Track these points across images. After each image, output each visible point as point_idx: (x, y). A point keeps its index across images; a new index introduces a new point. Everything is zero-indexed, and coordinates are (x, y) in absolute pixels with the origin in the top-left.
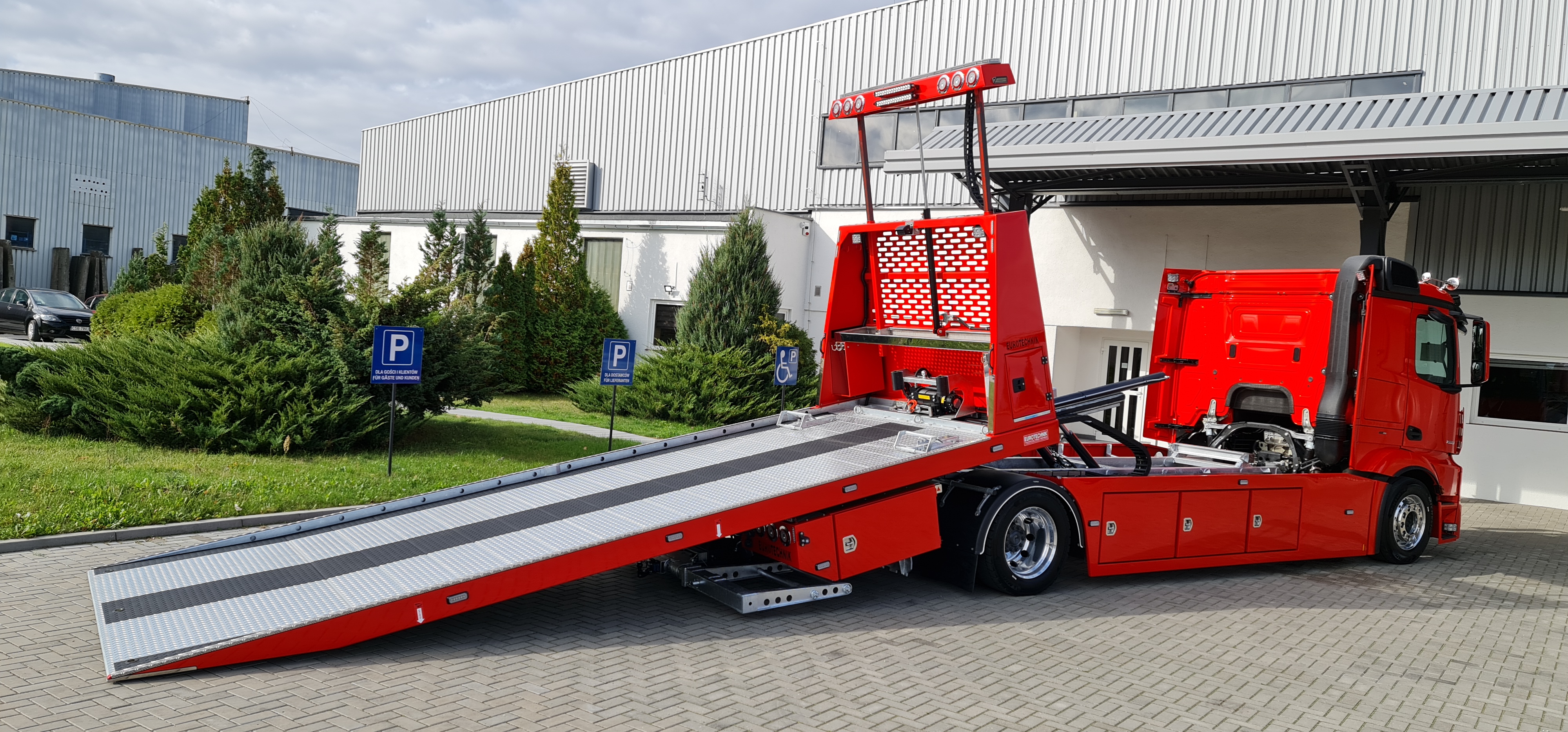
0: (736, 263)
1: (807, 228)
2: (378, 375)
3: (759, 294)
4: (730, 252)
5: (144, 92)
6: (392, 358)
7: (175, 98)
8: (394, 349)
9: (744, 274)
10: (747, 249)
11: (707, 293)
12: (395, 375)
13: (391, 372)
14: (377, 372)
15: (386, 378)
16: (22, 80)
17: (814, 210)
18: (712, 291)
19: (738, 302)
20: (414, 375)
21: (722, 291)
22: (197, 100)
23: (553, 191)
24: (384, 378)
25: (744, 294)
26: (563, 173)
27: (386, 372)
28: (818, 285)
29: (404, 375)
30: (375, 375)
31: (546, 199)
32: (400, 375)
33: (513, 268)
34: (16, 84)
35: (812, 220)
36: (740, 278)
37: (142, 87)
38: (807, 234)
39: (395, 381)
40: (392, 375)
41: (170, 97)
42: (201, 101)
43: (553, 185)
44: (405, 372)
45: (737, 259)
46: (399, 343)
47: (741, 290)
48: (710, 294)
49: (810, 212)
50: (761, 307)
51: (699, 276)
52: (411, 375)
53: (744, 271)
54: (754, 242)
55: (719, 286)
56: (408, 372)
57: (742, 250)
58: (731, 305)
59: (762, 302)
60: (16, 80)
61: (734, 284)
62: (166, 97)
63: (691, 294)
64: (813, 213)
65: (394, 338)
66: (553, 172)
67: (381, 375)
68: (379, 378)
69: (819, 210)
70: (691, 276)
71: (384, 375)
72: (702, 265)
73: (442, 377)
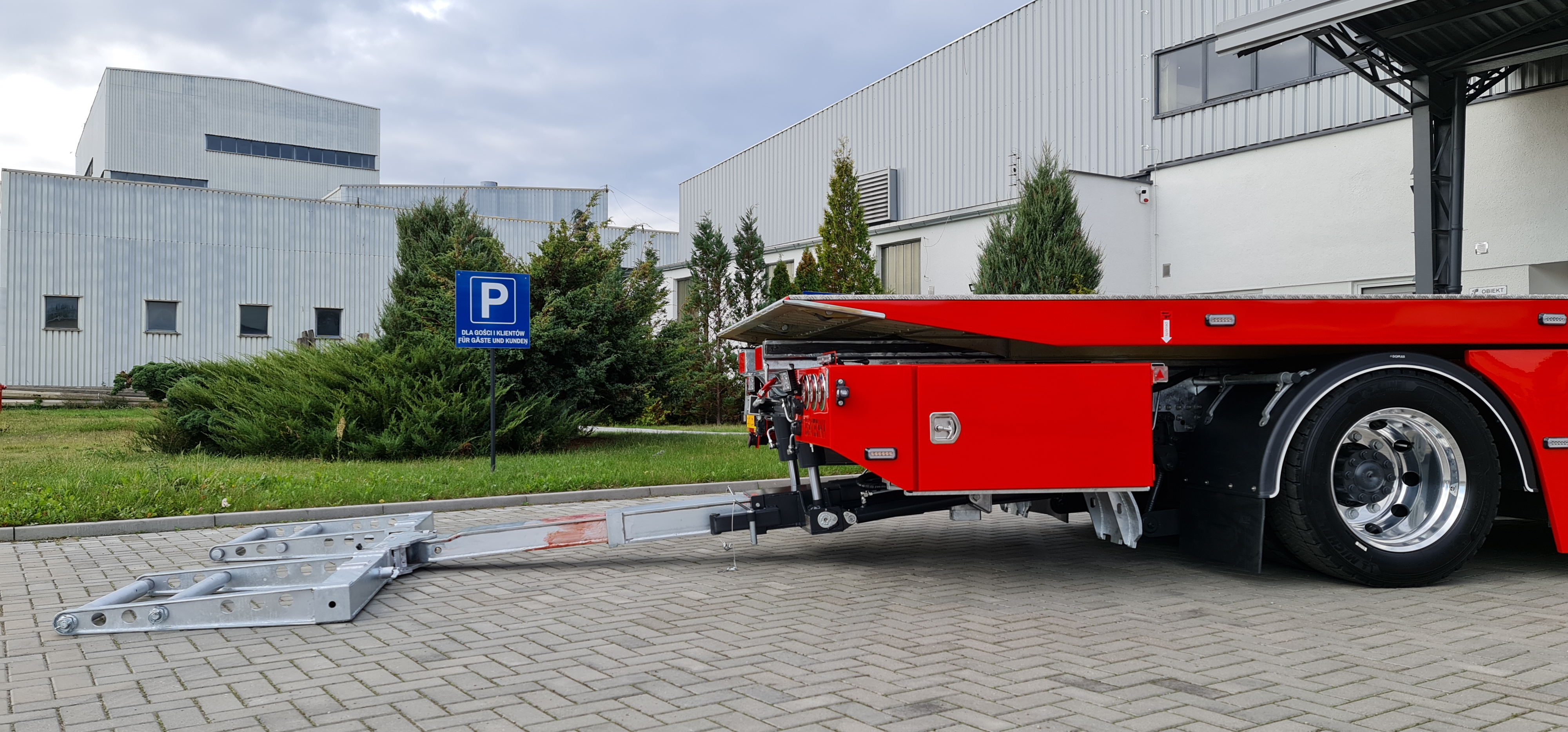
0: (1035, 228)
1: (1144, 192)
2: (466, 336)
3: (1068, 262)
4: (1026, 214)
5: (518, 192)
6: (485, 314)
7: (544, 194)
8: (487, 302)
9: (1046, 239)
10: (1047, 207)
11: (999, 269)
12: (492, 337)
13: (485, 332)
14: (464, 332)
15: (478, 340)
16: (416, 193)
17: (1153, 170)
18: (1006, 265)
19: (1040, 275)
20: (520, 337)
21: (1018, 264)
22: (563, 194)
23: (833, 190)
24: (474, 341)
25: (1047, 262)
26: (844, 170)
27: (477, 333)
28: (1166, 263)
29: (505, 337)
30: (461, 336)
31: (827, 201)
32: (499, 337)
33: (792, 281)
34: (412, 197)
35: (1151, 183)
36: (1042, 245)
37: (516, 188)
38: (1146, 200)
39: (492, 344)
40: (487, 336)
41: (540, 194)
42: (566, 195)
43: (833, 184)
44: (506, 333)
45: (1035, 222)
46: (495, 294)
47: (1044, 259)
48: (1003, 269)
49: (1148, 173)
50: (1072, 278)
51: (989, 251)
52: (515, 337)
53: (1046, 235)
54: (1058, 199)
55: (1014, 257)
56: (511, 333)
57: (1042, 211)
58: (1032, 280)
59: (1073, 272)
60: (412, 193)
61: (1035, 253)
62: (536, 194)
63: (982, 275)
64: (1152, 174)
65: (486, 287)
66: (834, 169)
67: (470, 337)
68: (467, 340)
69: (1159, 169)
70: (982, 253)
71: (475, 336)
72: (992, 236)
73: (608, 361)
